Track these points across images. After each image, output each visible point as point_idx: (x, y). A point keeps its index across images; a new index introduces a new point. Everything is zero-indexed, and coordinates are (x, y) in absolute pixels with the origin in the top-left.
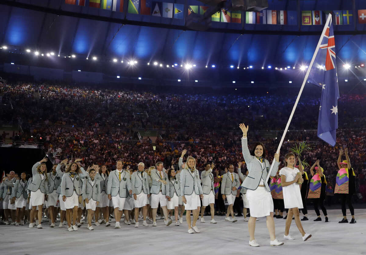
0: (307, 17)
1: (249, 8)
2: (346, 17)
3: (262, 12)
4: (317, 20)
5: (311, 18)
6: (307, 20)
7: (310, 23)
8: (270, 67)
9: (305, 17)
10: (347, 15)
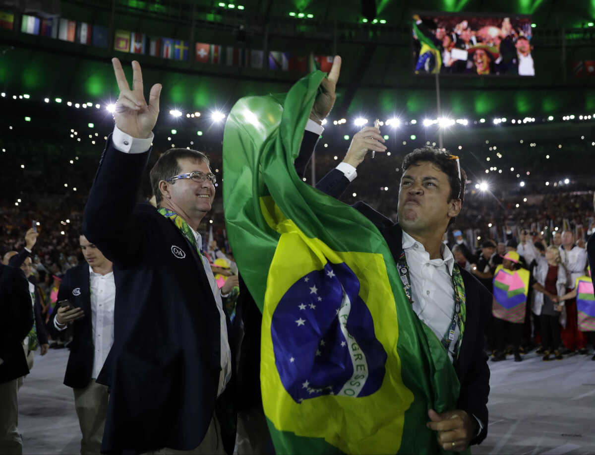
0: (123, 39)
1: (27, 10)
2: (179, 50)
3: (51, 19)
4: (138, 46)
5: (129, 42)
6: (122, 44)
7: (126, 48)
8: (59, 100)
9: (120, 39)
10: (181, 47)
